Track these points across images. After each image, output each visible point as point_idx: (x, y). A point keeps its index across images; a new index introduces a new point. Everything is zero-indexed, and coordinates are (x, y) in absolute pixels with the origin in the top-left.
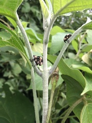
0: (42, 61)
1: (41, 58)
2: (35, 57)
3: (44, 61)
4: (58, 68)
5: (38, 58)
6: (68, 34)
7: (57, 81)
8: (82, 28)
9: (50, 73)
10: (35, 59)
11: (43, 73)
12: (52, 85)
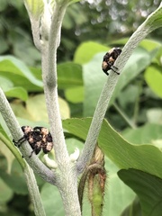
0: (50, 138)
1: (45, 131)
2: (28, 130)
3: (54, 139)
4: (99, 153)
5: (37, 133)
6: (111, 51)
7: (102, 190)
8: (148, 24)
9: (78, 169)
10: (26, 137)
11: (58, 172)
12: (91, 202)
